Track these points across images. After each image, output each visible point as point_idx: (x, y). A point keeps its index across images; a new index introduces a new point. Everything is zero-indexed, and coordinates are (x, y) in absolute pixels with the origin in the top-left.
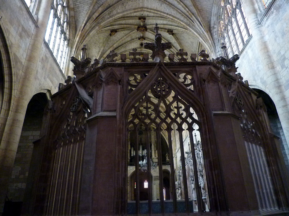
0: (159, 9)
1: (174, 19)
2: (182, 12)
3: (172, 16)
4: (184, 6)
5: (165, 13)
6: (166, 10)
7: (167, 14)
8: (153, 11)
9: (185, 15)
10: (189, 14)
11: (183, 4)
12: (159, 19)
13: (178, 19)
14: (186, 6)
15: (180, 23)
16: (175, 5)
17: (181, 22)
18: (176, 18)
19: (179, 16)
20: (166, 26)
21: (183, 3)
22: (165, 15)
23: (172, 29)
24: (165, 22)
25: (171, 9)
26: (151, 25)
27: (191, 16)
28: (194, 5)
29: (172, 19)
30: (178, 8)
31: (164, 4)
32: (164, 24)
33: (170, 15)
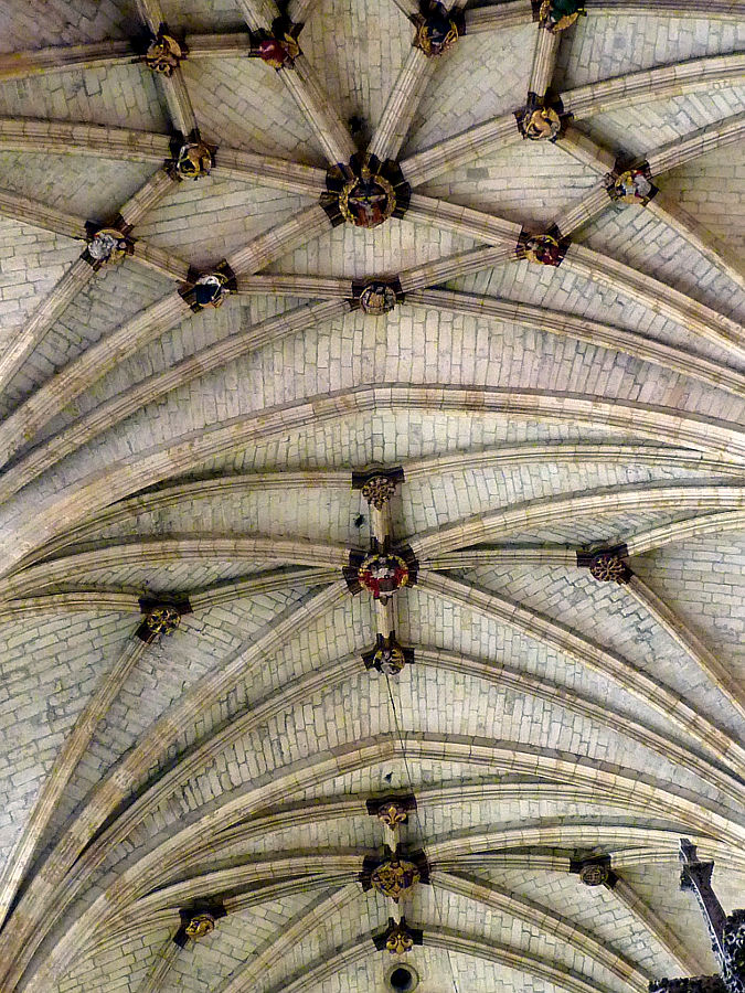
0: (495, 731)
1: (611, 778)
2: (657, 731)
3: (594, 762)
4: (662, 692)
5: (542, 751)
6: (545, 729)
7: (560, 755)
8: (465, 749)
9: (679, 750)
10: (707, 737)
11: (652, 686)
12: (511, 793)
13: (638, 776)
14: (671, 690)
15: (659, 802)
16: (602, 695)
17: (661, 794)
18: (620, 770)
19: (636, 756)
20: (556, 831)
21: (650, 676)
22: (550, 762)
23: (602, 847)
24: (547, 809)
25: (580, 723)
26: (452, 835)
27: (725, 751)
28: (723, 680)
29: (597, 783)
30: (621, 713)
31: (529, 698)
32: (541, 823)
33: (578, 759)
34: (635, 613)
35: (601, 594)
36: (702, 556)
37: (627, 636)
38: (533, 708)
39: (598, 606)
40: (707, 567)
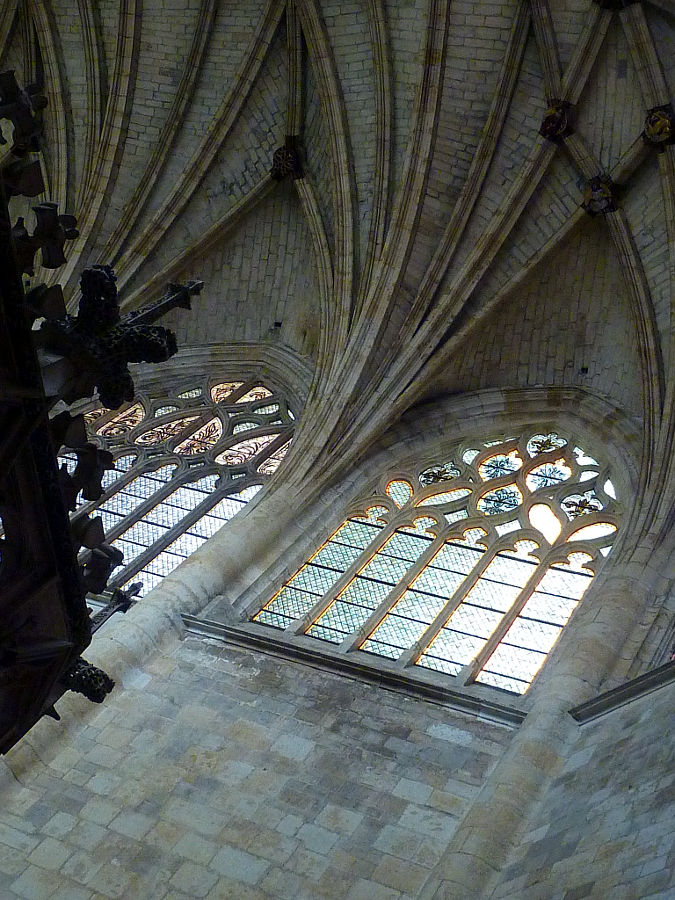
0: (145, 59)
1: (111, 157)
2: (150, 196)
3: (122, 143)
4: (182, 203)
5: (130, 99)
6: (148, 102)
7: (128, 115)
8: (131, 31)
9: (136, 214)
10: (147, 238)
11: (188, 195)
12: (92, 69)
13: (113, 180)
14: (183, 210)
15: (93, 197)
16: (178, 151)
17: (100, 198)
18: (117, 164)
19: (129, 179)
20: (60, 108)
21: (194, 193)
22: (121, 105)
23: (46, 145)
24: (79, 100)
25: (154, 133)
26: (51, 15)
27: (137, 251)
28: (193, 252)
29: (106, 146)
30: (165, 165)
31: (173, 90)
32: (66, 95)
33: (125, 130)
34: (246, 183)
35: (261, 153)
36: (292, 238)
37: (227, 175)
38: (165, 93)
39: (252, 152)
40: (282, 242)
